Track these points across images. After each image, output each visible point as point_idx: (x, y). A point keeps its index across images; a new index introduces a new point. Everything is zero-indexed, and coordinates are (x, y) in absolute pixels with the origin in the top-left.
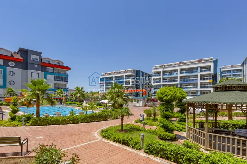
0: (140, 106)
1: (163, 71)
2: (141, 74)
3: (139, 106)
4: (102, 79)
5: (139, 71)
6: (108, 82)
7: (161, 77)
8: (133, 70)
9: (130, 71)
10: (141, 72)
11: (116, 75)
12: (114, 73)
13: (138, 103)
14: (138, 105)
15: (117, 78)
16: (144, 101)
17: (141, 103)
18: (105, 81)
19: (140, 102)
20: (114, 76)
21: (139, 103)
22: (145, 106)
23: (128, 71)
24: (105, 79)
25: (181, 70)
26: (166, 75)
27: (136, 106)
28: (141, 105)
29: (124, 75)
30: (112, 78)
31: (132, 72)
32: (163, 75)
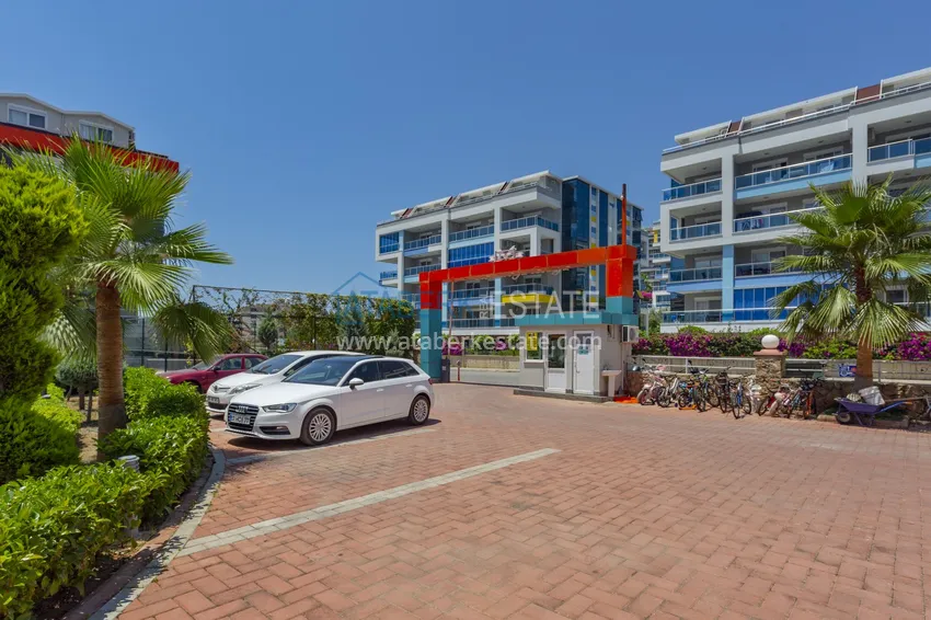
0: (578, 391)
1: (735, 157)
2: (594, 202)
3: (570, 395)
4: (388, 243)
5: (582, 186)
6: (415, 253)
7: (725, 197)
8: (549, 179)
9: (528, 187)
10: (594, 190)
11: (457, 215)
12: (446, 208)
13: (556, 362)
14: (556, 382)
15: (459, 228)
16: (615, 343)
17: (586, 368)
18: (401, 249)
19: (579, 358)
20: (443, 218)
21: (573, 365)
22: (628, 390)
23: (517, 189)
24: (401, 239)
25: (877, 135)
26: (761, 179)
27: (539, 392)
28: (587, 384)
29: (495, 207)
30: (436, 229)
31: (540, 190)
32: (741, 182)
